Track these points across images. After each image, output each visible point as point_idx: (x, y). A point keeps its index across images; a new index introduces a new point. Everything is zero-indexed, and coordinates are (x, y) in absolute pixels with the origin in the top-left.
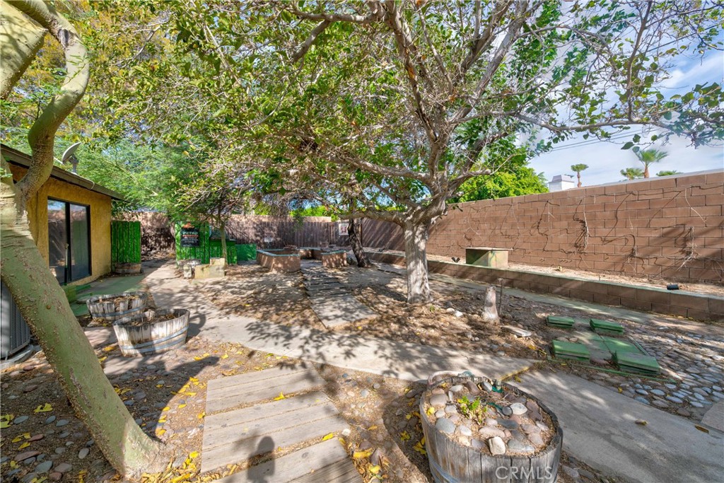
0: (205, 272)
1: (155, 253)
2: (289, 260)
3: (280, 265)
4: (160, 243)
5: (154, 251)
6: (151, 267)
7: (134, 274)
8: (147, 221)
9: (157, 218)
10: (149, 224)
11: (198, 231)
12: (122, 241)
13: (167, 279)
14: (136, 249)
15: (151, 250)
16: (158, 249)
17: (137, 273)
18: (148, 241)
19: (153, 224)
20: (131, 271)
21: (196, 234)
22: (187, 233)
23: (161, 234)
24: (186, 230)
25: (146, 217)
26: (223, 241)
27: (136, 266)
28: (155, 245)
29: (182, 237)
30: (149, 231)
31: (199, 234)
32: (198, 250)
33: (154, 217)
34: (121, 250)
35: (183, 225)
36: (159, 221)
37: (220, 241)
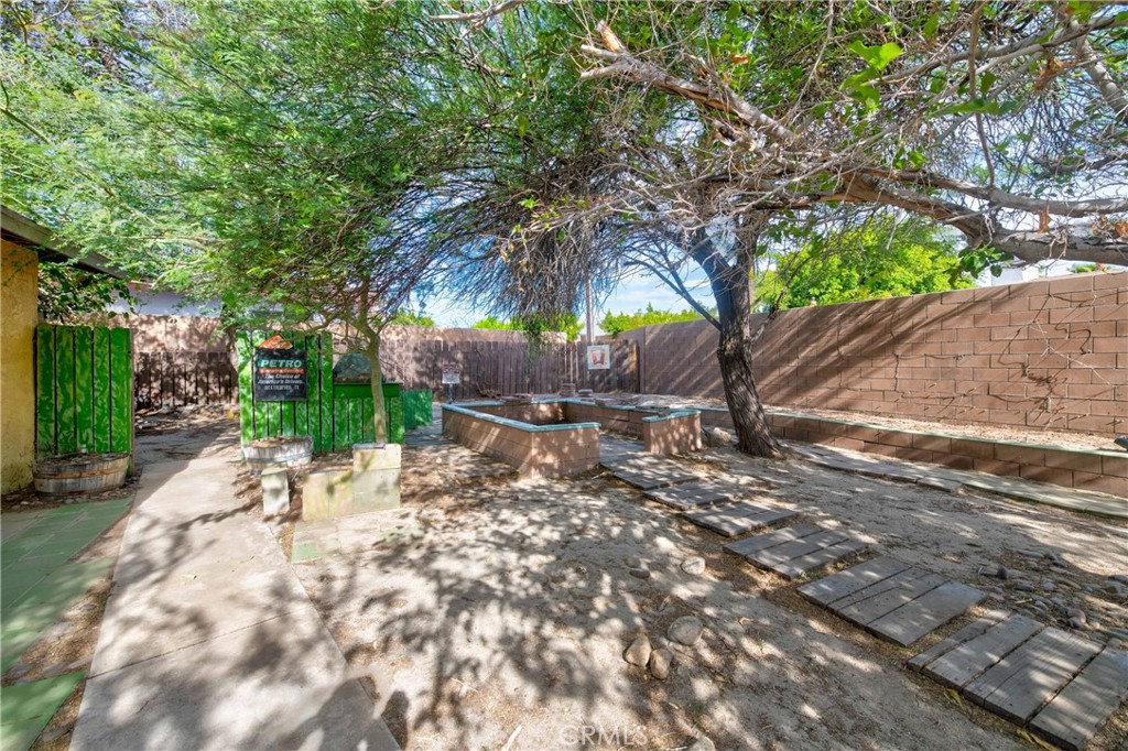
0: (337, 495)
1: (193, 412)
2: (573, 443)
3: (550, 459)
4: (207, 389)
5: (190, 407)
6: (171, 455)
7: (97, 494)
8: (177, 337)
9: (201, 330)
10: (182, 345)
11: (302, 357)
12: (70, 387)
13: (205, 518)
14: (115, 410)
15: (185, 404)
16: (201, 403)
17: (111, 489)
18: (179, 385)
19: (191, 346)
20: (89, 483)
21: (296, 365)
22: (272, 363)
23: (210, 369)
24: (269, 354)
25: (174, 329)
26: (376, 385)
27: (108, 465)
28: (196, 393)
29: (258, 375)
30: (179, 361)
31: (305, 366)
32: (302, 409)
33: (193, 330)
34: (69, 413)
35: (260, 342)
36: (205, 337)
37: (368, 384)
